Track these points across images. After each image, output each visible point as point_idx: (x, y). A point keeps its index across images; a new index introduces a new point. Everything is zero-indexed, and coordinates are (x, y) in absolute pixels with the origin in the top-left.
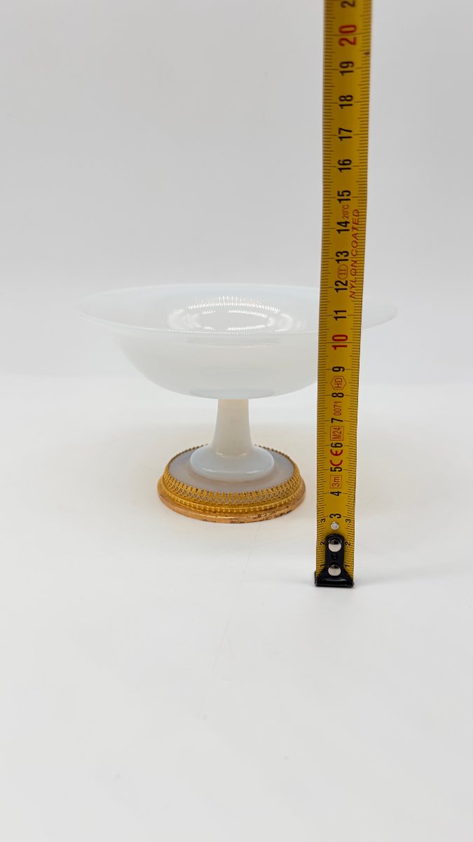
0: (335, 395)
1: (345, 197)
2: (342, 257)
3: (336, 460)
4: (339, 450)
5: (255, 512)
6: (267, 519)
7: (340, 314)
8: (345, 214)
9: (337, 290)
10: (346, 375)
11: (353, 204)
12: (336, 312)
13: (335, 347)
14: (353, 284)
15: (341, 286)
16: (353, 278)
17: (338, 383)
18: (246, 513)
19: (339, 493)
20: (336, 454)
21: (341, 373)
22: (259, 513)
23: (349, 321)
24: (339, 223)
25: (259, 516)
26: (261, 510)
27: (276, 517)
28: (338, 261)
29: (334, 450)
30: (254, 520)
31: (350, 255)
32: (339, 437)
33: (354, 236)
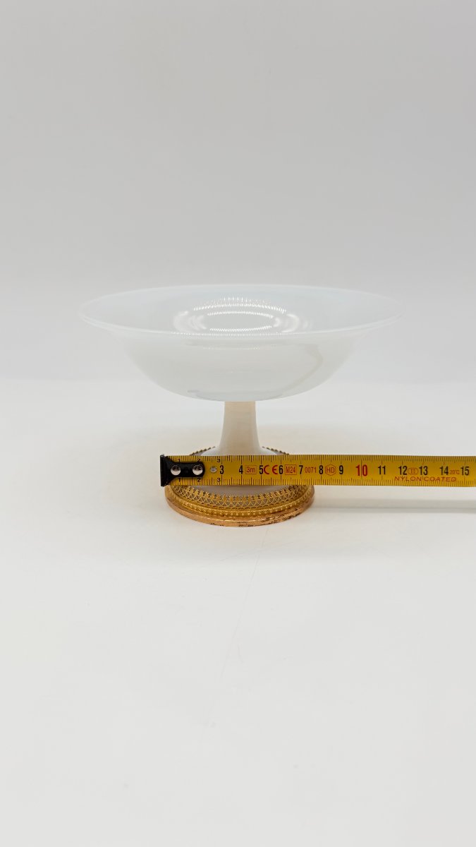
0: (321, 468)
1: (464, 472)
2: (424, 470)
3: (269, 470)
4: (277, 471)
5: (263, 515)
6: (275, 522)
7: (382, 470)
8: (453, 472)
9: (400, 468)
10: (338, 476)
11: (460, 477)
12: (384, 468)
13: (358, 467)
14: (405, 479)
15: (403, 470)
16: (409, 479)
17: (331, 470)
18: (254, 516)
19: (242, 472)
20: (273, 470)
21: (338, 471)
22: (268, 516)
23: (378, 477)
24: (447, 468)
25: (268, 519)
26: (269, 514)
27: (285, 519)
28: (421, 468)
29: (277, 468)
30: (263, 524)
31: (425, 476)
32: (288, 471)
33: (439, 479)
